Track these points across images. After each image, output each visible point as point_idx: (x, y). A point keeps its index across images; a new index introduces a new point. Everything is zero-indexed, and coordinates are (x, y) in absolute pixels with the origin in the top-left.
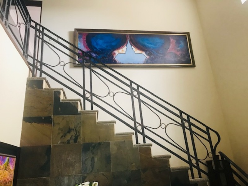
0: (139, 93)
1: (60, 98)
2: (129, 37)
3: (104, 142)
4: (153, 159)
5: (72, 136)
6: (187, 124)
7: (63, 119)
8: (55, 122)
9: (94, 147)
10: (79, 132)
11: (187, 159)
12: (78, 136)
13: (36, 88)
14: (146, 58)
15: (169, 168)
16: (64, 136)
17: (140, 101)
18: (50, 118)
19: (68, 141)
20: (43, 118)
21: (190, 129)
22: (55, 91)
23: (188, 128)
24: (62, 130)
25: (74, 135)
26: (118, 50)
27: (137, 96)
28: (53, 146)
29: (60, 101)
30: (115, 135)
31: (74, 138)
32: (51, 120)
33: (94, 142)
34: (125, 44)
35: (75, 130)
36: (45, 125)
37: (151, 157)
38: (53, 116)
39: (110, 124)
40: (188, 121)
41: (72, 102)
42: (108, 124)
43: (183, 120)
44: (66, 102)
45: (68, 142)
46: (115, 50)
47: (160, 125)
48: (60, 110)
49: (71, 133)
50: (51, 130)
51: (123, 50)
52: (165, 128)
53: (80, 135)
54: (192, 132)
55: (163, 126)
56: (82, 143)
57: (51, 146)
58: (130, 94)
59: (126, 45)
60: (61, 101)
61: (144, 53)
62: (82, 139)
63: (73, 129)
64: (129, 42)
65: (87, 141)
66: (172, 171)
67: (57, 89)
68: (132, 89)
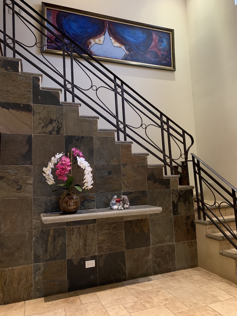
0: (123, 91)
1: (39, 85)
2: (107, 25)
3: (87, 137)
4: (133, 155)
5: (54, 127)
6: (165, 127)
7: (44, 109)
8: (35, 110)
9: (77, 140)
10: (61, 124)
11: (163, 158)
12: (60, 128)
13: (10, 70)
14: (126, 53)
15: (147, 164)
16: (46, 127)
17: (123, 99)
18: (29, 106)
19: (50, 131)
20: (22, 105)
21: (168, 132)
22: (33, 77)
23: (167, 130)
24: (43, 120)
25: (56, 126)
26: (94, 39)
27: (121, 93)
28: (34, 135)
29: (39, 88)
30: (98, 131)
31: (56, 129)
32: (30, 108)
33: (77, 135)
34: (103, 32)
35: (57, 121)
36: (24, 113)
37: (131, 154)
38: (32, 104)
39: (93, 119)
40: (167, 123)
41: (53, 91)
42: (91, 119)
43: (162, 122)
44: (46, 90)
45: (50, 133)
46: (91, 38)
47: (141, 125)
48: (40, 99)
49: (53, 124)
50: (31, 119)
51: (100, 40)
52: (146, 128)
53: (63, 127)
54: (169, 134)
55: (144, 126)
56: (65, 135)
57: (32, 135)
58: (113, 90)
59: (104, 35)
60: (41, 89)
61: (123, 47)
62: (65, 131)
63: (55, 121)
64: (107, 32)
65: (70, 134)
66: (149, 167)
67: (36, 74)
68: (116, 85)
